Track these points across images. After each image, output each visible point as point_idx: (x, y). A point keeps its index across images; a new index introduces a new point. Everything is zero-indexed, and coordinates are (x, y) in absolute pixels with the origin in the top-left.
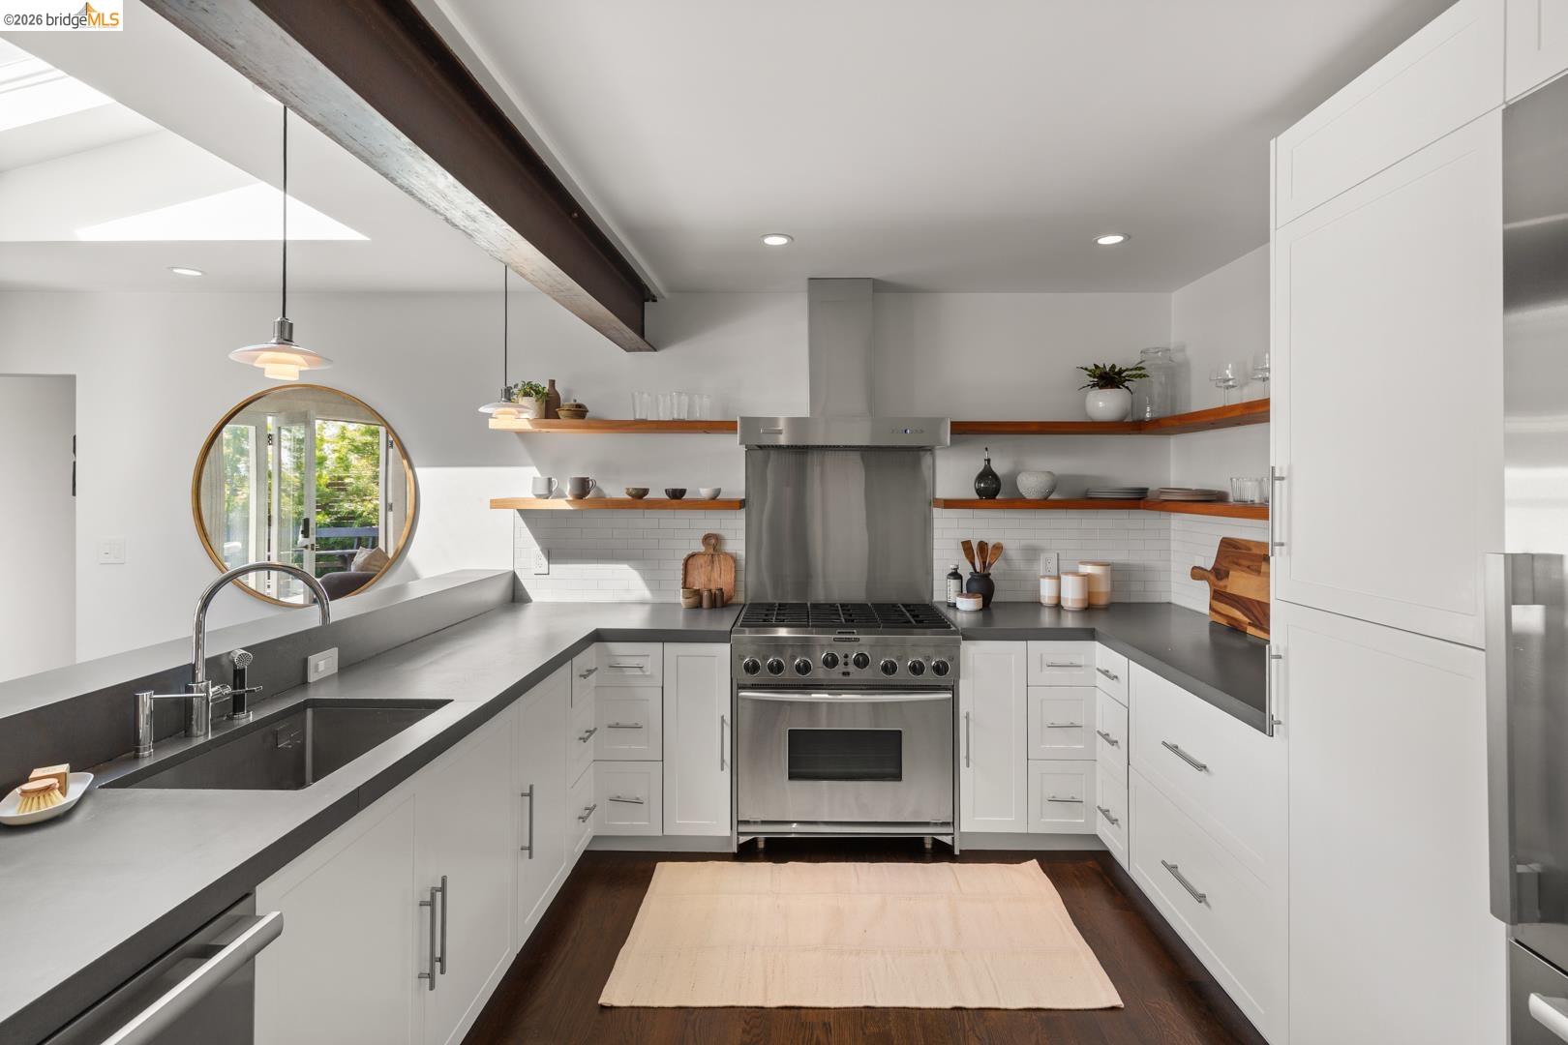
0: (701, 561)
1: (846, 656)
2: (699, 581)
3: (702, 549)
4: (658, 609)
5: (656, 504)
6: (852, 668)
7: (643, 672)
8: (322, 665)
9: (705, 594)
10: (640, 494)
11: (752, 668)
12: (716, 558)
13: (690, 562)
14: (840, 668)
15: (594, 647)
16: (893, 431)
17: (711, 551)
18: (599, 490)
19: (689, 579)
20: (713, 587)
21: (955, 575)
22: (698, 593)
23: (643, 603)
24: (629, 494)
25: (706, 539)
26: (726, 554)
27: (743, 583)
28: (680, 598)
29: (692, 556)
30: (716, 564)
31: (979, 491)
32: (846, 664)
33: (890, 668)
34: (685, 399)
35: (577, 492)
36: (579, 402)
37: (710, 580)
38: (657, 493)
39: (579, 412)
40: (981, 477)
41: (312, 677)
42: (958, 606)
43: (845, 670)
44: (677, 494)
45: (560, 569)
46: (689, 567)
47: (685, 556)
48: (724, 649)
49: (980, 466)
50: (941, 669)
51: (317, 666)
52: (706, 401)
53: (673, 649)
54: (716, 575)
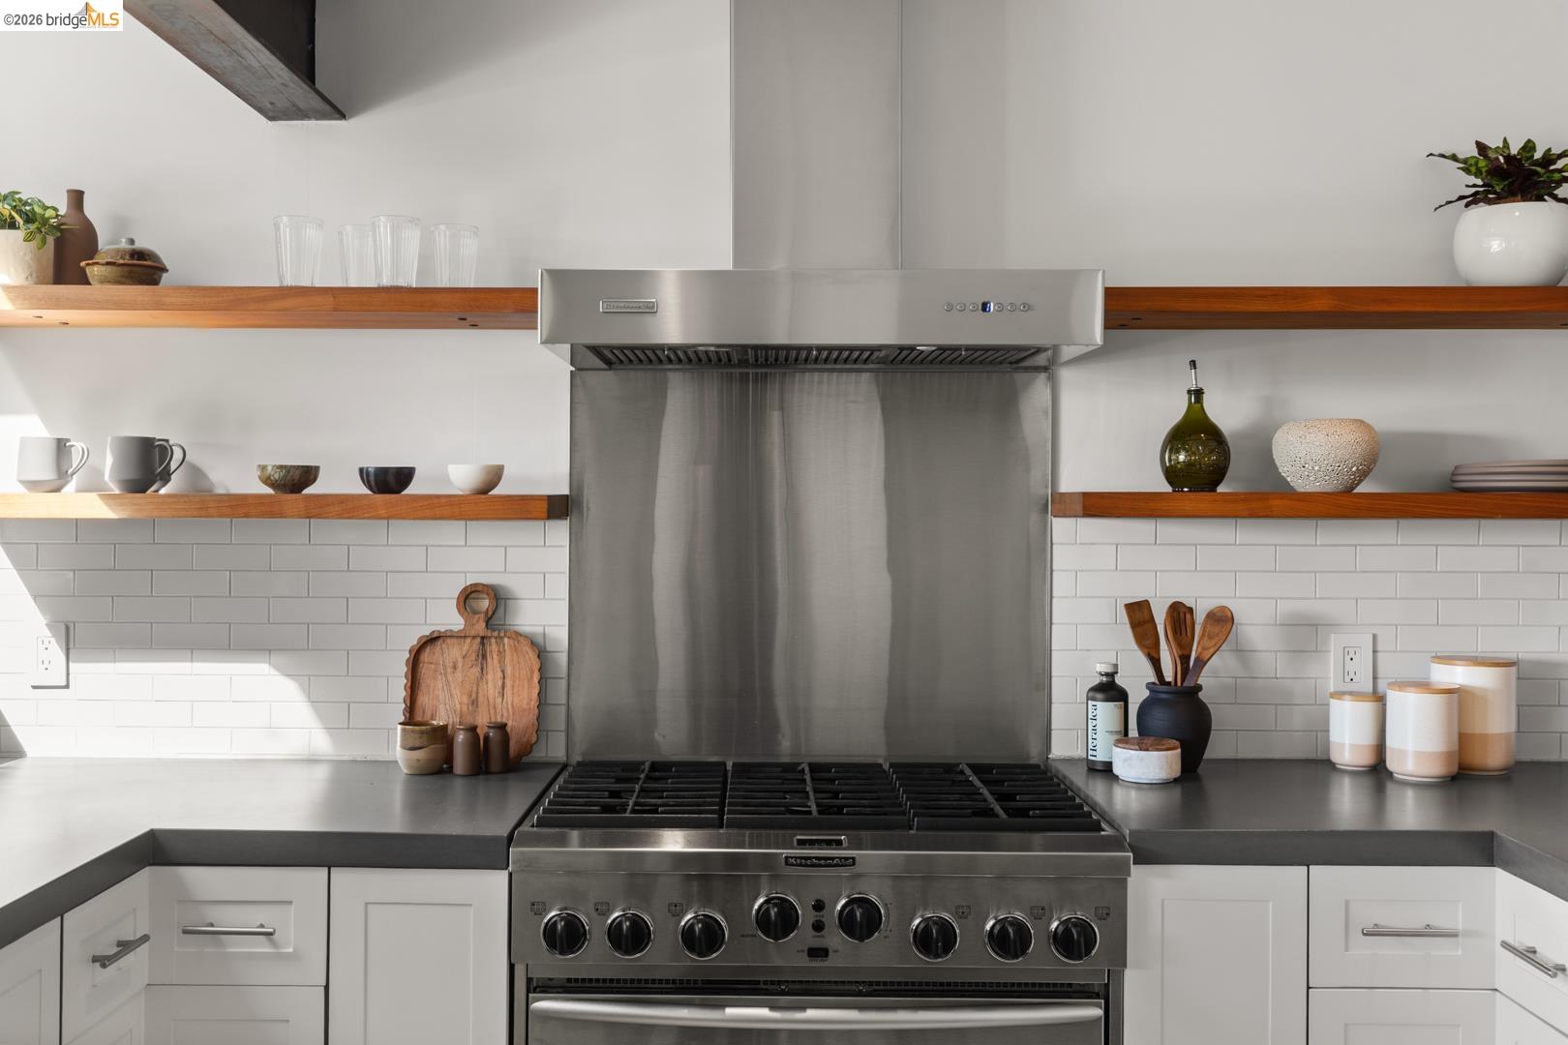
0: (453, 652)
1: (819, 906)
2: (445, 706)
3: (455, 621)
4: (350, 777)
5: (341, 507)
6: (836, 939)
7: (274, 944)
9: (460, 737)
10: (296, 480)
11: (567, 937)
12: (493, 647)
13: (425, 656)
14: (803, 935)
15: (144, 879)
16: (950, 308)
17: (480, 628)
18: (197, 473)
19: (423, 699)
20: (482, 720)
21: (1109, 689)
22: (441, 736)
23: (312, 761)
24: (267, 481)
25: (468, 597)
26: (518, 635)
27: (563, 710)
28: (395, 750)
29: (431, 640)
30: (493, 662)
31: (1172, 474)
32: (818, 927)
33: (935, 939)
34: (412, 239)
35: (132, 475)
36: (139, 245)
37: (475, 703)
38: (339, 480)
39: (142, 268)
40: (1178, 437)
42: (1117, 770)
43: (816, 943)
44: (390, 481)
45: (97, 675)
46: (425, 670)
47: (413, 641)
48: (491, 887)
49: (1176, 409)
50: (1074, 941)
52: (470, 246)
53: (353, 883)
54: (491, 687)
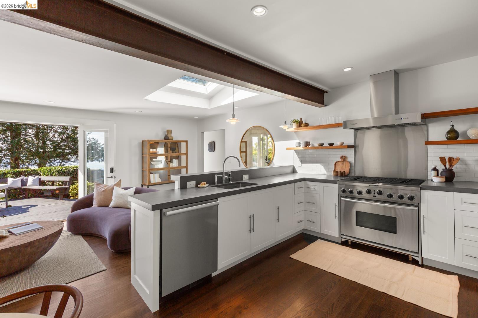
0: (340, 163)
1: (374, 191)
2: (339, 169)
3: (340, 160)
4: (328, 176)
5: (326, 148)
6: (376, 195)
7: (315, 189)
8: (245, 177)
9: (339, 172)
10: (321, 145)
11: (344, 191)
12: (344, 163)
13: (337, 164)
14: (372, 194)
15: (303, 182)
16: (396, 119)
17: (343, 161)
18: (313, 145)
19: (336, 168)
20: (342, 171)
21: (435, 169)
22: (337, 172)
23: (325, 174)
24: (318, 145)
25: (342, 157)
26: (347, 161)
27: (353, 170)
28: (332, 174)
29: (337, 162)
30: (344, 164)
31: (447, 138)
32: (374, 193)
33: (390, 196)
34: (333, 118)
35: (305, 145)
36: (306, 123)
37: (342, 169)
38: (326, 145)
39: (307, 125)
40: (448, 132)
41: (243, 179)
42: (433, 180)
43: (374, 195)
44: (332, 144)
45: (303, 165)
46: (336, 165)
47: (335, 162)
48: (336, 186)
49: (448, 128)
50: (411, 198)
51: (244, 177)
52: (340, 118)
53: (322, 184)
54: (344, 167)
